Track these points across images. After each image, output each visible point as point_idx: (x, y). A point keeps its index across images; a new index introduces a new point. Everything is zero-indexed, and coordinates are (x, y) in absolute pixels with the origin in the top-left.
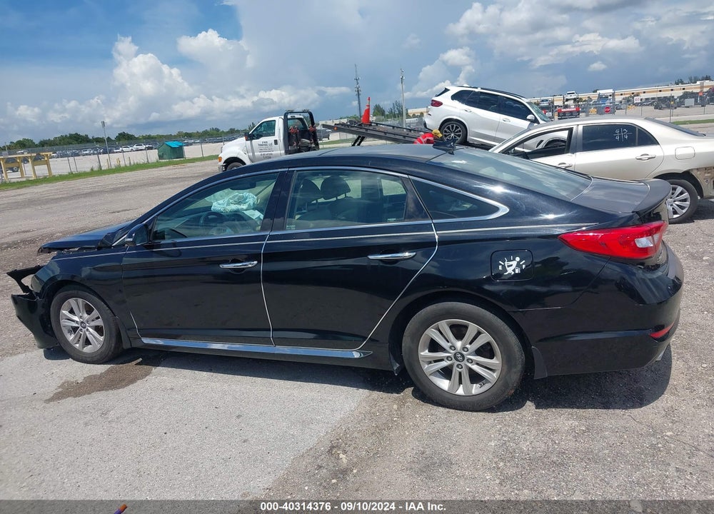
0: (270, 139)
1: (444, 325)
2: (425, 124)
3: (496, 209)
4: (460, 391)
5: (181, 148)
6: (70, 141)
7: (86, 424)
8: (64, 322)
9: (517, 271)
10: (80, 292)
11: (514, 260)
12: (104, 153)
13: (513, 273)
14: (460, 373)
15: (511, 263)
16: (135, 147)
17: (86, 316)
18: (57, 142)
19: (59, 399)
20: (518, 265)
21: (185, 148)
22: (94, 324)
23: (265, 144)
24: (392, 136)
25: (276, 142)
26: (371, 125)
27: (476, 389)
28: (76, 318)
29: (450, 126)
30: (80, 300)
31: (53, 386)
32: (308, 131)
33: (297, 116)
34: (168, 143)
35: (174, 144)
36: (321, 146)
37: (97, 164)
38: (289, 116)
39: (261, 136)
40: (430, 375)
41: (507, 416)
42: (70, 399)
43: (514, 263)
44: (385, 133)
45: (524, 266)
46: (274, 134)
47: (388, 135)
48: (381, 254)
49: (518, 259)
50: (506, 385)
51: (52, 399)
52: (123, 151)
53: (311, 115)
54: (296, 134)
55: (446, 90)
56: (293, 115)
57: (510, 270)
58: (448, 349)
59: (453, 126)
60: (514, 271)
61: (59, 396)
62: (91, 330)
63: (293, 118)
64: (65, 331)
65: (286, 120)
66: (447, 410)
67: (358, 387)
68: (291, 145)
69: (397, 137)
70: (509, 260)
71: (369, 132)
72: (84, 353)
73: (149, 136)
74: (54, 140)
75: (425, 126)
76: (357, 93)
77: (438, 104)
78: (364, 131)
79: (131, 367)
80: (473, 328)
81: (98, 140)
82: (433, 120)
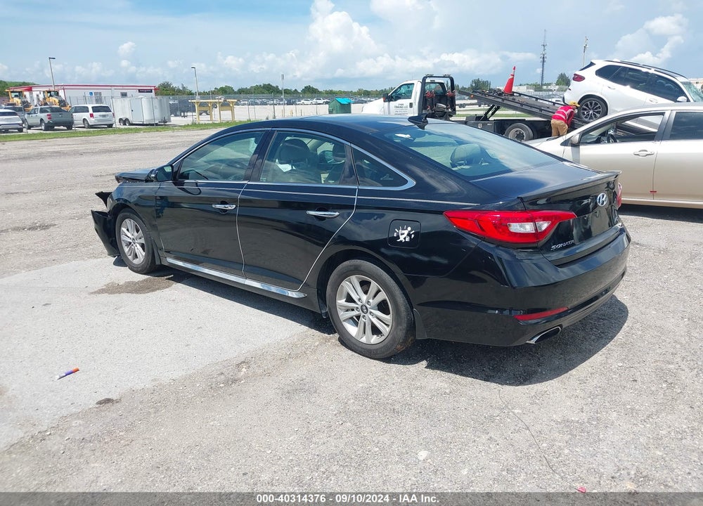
0: (406, 102)
1: (355, 279)
2: (564, 98)
3: (405, 182)
4: (364, 340)
5: (349, 105)
6: (263, 90)
7: (101, 313)
8: (123, 237)
9: (407, 239)
10: (131, 215)
11: (407, 229)
12: (288, 104)
13: (404, 241)
14: (365, 323)
15: (403, 232)
16: (315, 100)
17: (136, 234)
18: (253, 91)
19: (99, 293)
20: (409, 235)
21: (352, 105)
22: (139, 241)
23: (401, 106)
24: (529, 108)
25: (411, 105)
26: (513, 95)
27: (375, 339)
28: (129, 234)
29: (588, 103)
30: (132, 221)
31: (102, 284)
32: (446, 96)
33: (437, 80)
34: (340, 100)
35: (344, 101)
36: (457, 113)
37: (272, 114)
38: (428, 80)
39: (399, 98)
40: (344, 321)
41: (394, 368)
42: (107, 294)
43: (406, 232)
44: (522, 105)
45: (413, 236)
46: (409, 97)
47: (524, 107)
48: (317, 211)
49: (409, 229)
50: (394, 339)
51: (95, 293)
52: (303, 104)
53: (452, 81)
54: (432, 98)
55: (592, 64)
56: (432, 79)
57: (402, 238)
58: (356, 301)
59: (591, 104)
60: (405, 239)
61: (101, 291)
62: (138, 245)
63: (433, 82)
64: (124, 245)
65: (424, 83)
66: (354, 353)
67: (302, 323)
68: (425, 109)
69: (534, 110)
70: (403, 229)
71: (505, 102)
72: (134, 264)
73: (331, 91)
74: (250, 89)
75: (564, 101)
76: (542, 60)
77: (579, 78)
78: (500, 100)
79: (162, 280)
80: (374, 286)
81: (287, 92)
82: (573, 95)
